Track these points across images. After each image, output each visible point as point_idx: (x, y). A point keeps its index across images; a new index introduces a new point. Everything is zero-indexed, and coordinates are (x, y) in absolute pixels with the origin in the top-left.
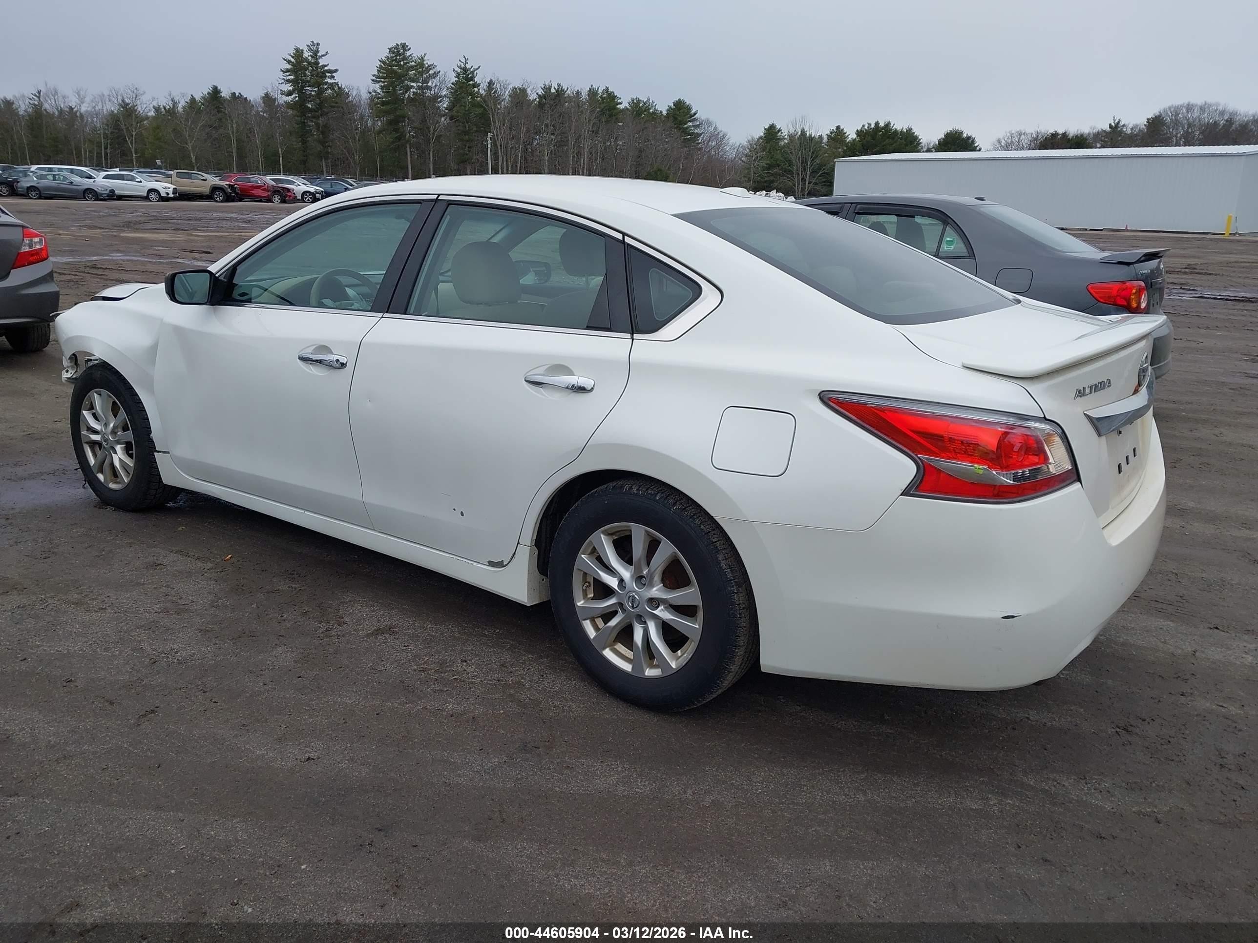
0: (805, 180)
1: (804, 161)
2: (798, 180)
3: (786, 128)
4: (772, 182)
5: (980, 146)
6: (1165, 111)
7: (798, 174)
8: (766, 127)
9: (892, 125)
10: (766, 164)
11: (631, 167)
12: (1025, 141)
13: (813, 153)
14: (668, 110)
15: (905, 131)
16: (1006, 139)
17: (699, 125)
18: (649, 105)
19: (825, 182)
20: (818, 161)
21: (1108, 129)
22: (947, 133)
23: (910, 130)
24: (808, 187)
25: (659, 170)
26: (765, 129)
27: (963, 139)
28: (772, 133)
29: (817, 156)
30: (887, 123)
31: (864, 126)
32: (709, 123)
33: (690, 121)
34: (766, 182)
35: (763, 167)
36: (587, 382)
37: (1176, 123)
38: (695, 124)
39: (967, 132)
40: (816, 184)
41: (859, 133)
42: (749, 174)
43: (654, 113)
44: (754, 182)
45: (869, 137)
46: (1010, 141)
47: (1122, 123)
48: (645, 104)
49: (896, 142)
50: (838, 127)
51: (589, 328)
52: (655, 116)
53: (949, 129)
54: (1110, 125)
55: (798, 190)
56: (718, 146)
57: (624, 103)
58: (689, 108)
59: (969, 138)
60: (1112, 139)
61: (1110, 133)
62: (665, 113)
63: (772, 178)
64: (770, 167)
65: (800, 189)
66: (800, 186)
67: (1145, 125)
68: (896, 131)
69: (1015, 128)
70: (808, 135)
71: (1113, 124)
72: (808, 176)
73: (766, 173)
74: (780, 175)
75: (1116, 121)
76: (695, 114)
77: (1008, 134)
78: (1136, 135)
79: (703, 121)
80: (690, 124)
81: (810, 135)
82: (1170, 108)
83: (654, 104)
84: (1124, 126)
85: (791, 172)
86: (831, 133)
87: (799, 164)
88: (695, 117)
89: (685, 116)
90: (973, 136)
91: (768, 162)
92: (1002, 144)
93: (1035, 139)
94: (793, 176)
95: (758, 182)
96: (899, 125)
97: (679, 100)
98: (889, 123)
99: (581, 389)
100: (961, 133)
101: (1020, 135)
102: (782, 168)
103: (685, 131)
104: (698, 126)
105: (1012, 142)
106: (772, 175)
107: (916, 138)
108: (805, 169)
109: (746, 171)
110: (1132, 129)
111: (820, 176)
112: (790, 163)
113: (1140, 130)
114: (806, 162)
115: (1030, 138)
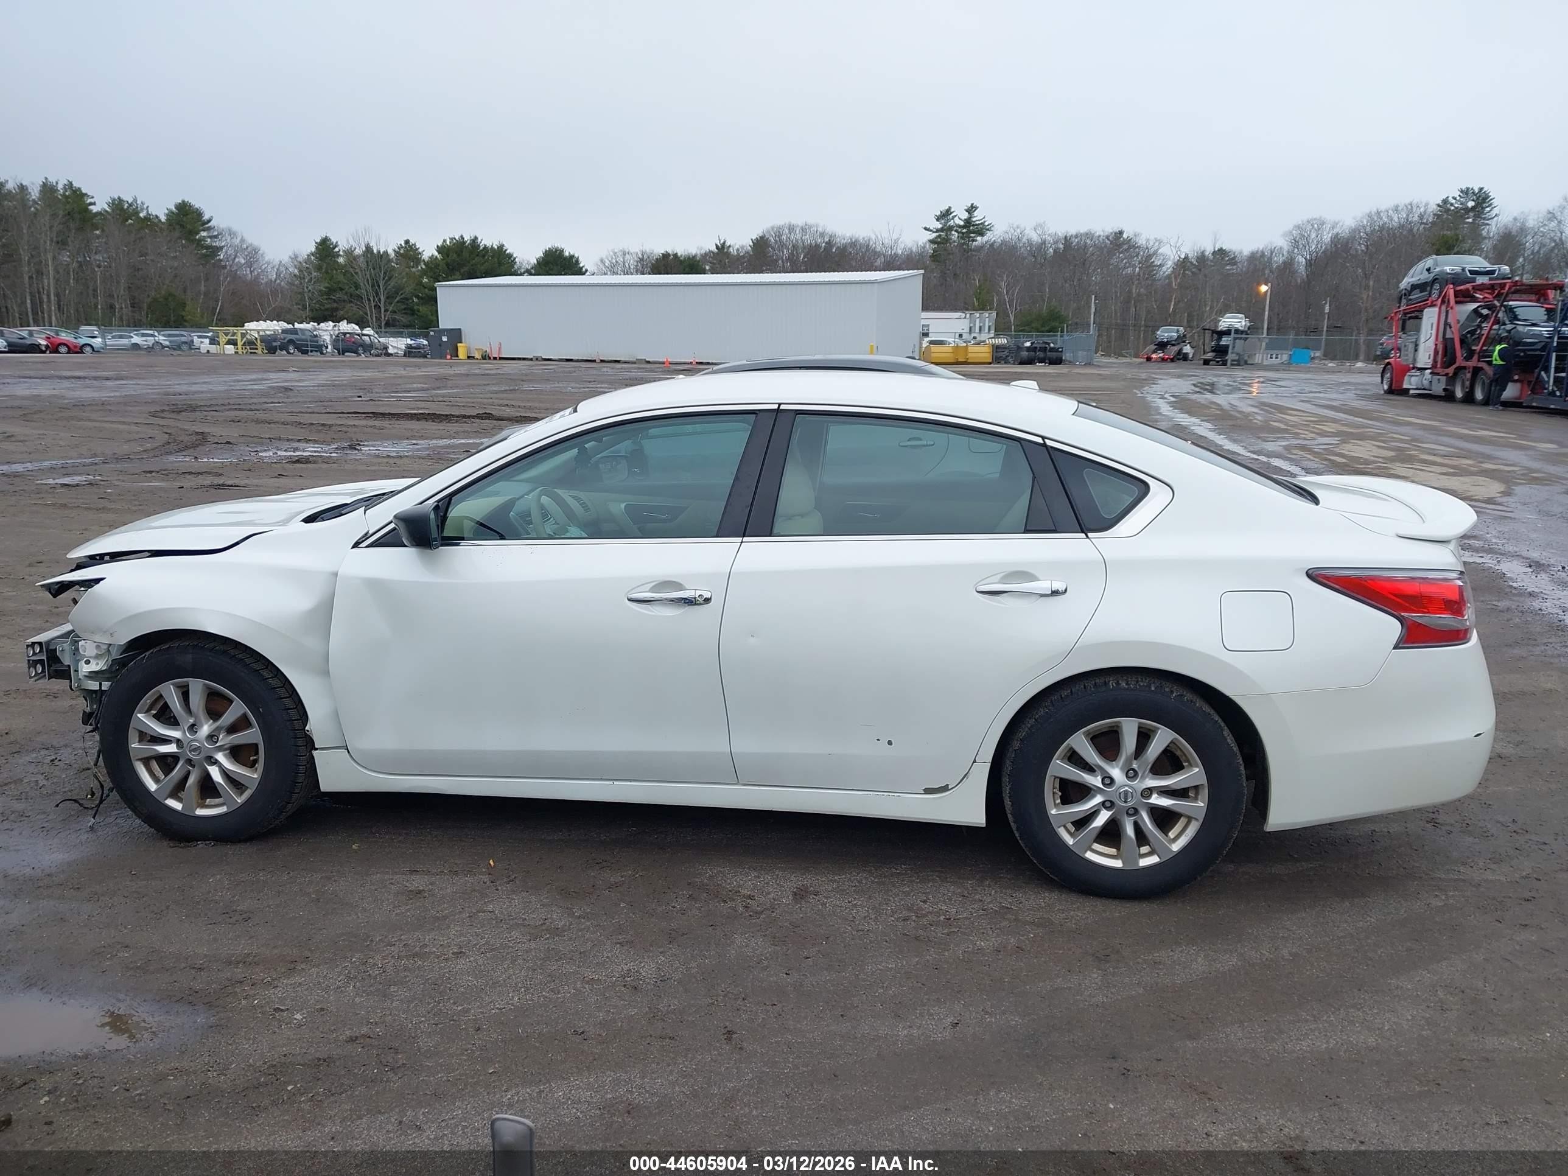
0: (380, 307)
1: (375, 285)
2: (370, 307)
3: (344, 240)
4: (337, 309)
5: (586, 267)
6: (768, 232)
7: (369, 300)
8: (318, 241)
9: (479, 240)
10: (326, 288)
11: (124, 291)
12: (631, 262)
13: (385, 273)
14: (167, 215)
15: (496, 247)
16: (610, 259)
17: (218, 235)
18: (137, 207)
19: (405, 309)
20: (392, 283)
21: (714, 249)
22: (546, 251)
23: (501, 247)
24: (385, 317)
25: (170, 295)
26: (316, 243)
27: (565, 258)
28: (325, 248)
29: (390, 278)
30: (472, 238)
31: (445, 241)
32: (232, 234)
33: (204, 230)
34: (327, 309)
35: (320, 291)
36: (1059, 586)
37: (782, 245)
38: (211, 234)
39: (569, 249)
40: (394, 312)
41: (440, 249)
42: (303, 299)
43: (147, 218)
44: (311, 310)
45: (455, 255)
46: (614, 261)
47: (728, 244)
48: (130, 205)
49: (487, 261)
50: (407, 242)
51: (1026, 531)
52: (150, 222)
53: (548, 245)
54: (716, 245)
55: (372, 319)
56: (249, 264)
57: (100, 204)
58: (199, 214)
59: (572, 257)
60: (720, 261)
61: (717, 254)
62: (163, 219)
63: (335, 305)
64: (330, 291)
65: (374, 319)
66: (374, 315)
67: (750, 246)
68: (485, 248)
69: (618, 247)
70: (375, 251)
71: (719, 244)
72: (382, 302)
73: (326, 299)
74: (344, 301)
75: (722, 242)
76: (209, 221)
77: (611, 253)
78: (743, 257)
79: (223, 230)
80: (204, 234)
81: (379, 252)
82: (773, 228)
83: (145, 206)
84: (730, 246)
85: (360, 297)
86: (399, 248)
87: (370, 288)
88: (210, 224)
89: (195, 223)
90: (576, 255)
91: (327, 285)
92: (607, 264)
93: (641, 260)
94: (363, 303)
95: (316, 310)
96: (488, 240)
97: (183, 201)
98: (476, 238)
99: (1055, 593)
100: (562, 251)
101: (624, 254)
102: (346, 293)
103: (199, 243)
104: (216, 237)
105: (617, 262)
106: (335, 301)
107: (510, 256)
108: (377, 294)
109: (299, 296)
110: (738, 250)
111: (398, 302)
112: (357, 287)
113: (747, 252)
114: (379, 286)
115: (636, 259)
